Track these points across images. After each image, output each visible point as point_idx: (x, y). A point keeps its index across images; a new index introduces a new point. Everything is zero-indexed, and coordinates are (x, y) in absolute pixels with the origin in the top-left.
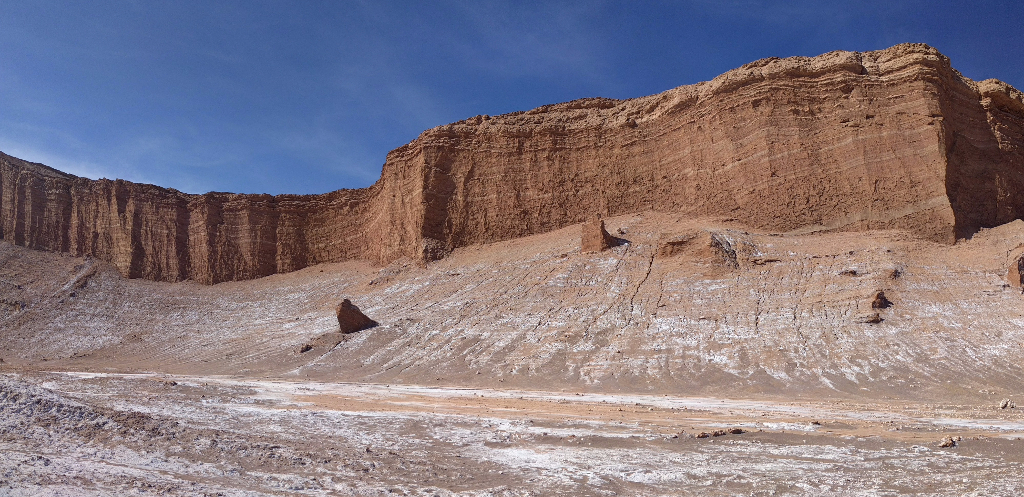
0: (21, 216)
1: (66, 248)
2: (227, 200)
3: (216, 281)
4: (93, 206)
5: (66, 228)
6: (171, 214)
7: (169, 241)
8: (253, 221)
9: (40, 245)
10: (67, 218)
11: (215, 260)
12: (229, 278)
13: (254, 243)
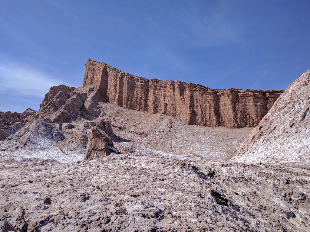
0: (121, 93)
1: (146, 109)
2: (240, 92)
3: (239, 127)
4: (162, 92)
5: (146, 100)
6: (210, 98)
7: (210, 108)
8: (255, 102)
9: (131, 107)
10: (147, 96)
11: (237, 118)
12: (246, 126)
13: (257, 111)
